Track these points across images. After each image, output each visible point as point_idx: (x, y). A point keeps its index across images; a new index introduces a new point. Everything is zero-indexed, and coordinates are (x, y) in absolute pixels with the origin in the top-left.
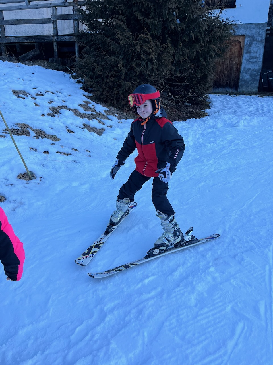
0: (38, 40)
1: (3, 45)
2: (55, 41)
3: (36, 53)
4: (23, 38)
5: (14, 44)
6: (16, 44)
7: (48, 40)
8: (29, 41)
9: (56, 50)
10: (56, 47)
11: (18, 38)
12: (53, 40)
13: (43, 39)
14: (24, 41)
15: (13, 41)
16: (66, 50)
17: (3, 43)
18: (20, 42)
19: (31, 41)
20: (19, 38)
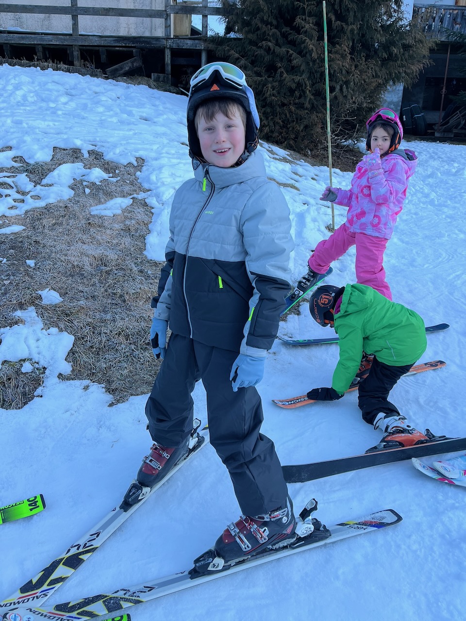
0: (140, 43)
1: (76, 48)
2: (168, 47)
3: (135, 65)
4: (115, 39)
5: (97, 48)
6: (100, 49)
7: (156, 44)
8: (124, 45)
9: (169, 62)
10: (169, 56)
11: (104, 39)
12: (165, 45)
13: (148, 43)
14: (116, 45)
15: (96, 42)
16: (182, 61)
17: (76, 45)
18: (109, 44)
19: (127, 45)
20: (107, 39)
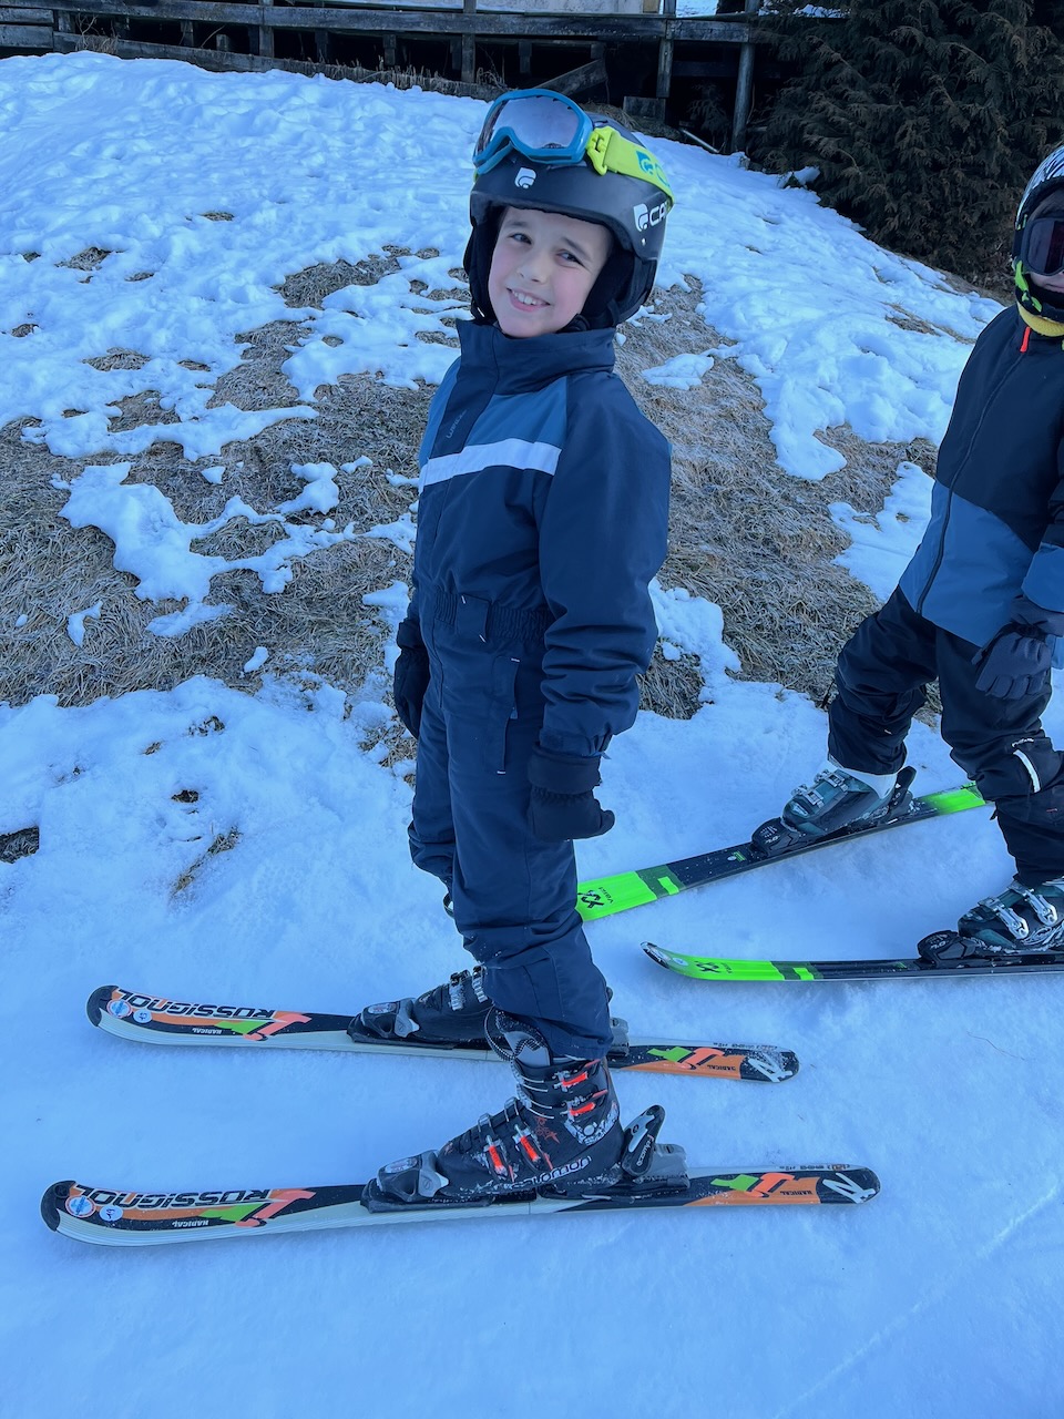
0: (607, 31)
1: (470, 41)
2: (668, 37)
3: (592, 78)
4: (553, 20)
5: (514, 41)
6: (521, 42)
7: (643, 31)
8: (572, 33)
9: (668, 71)
10: (669, 58)
11: (531, 20)
12: (662, 33)
13: (626, 29)
14: (556, 33)
15: (512, 27)
16: (695, 69)
17: (469, 35)
18: (540, 33)
19: (580, 34)
20: (537, 20)
